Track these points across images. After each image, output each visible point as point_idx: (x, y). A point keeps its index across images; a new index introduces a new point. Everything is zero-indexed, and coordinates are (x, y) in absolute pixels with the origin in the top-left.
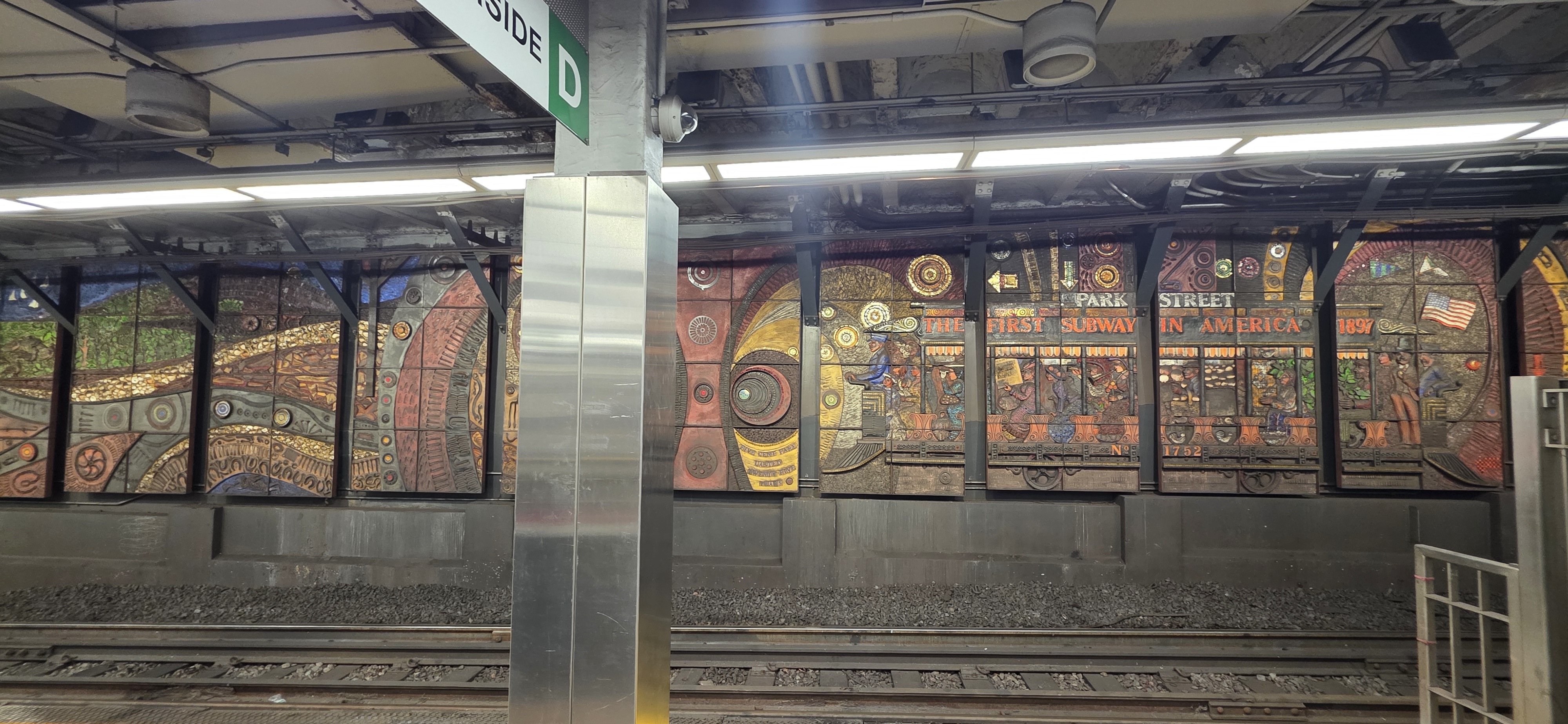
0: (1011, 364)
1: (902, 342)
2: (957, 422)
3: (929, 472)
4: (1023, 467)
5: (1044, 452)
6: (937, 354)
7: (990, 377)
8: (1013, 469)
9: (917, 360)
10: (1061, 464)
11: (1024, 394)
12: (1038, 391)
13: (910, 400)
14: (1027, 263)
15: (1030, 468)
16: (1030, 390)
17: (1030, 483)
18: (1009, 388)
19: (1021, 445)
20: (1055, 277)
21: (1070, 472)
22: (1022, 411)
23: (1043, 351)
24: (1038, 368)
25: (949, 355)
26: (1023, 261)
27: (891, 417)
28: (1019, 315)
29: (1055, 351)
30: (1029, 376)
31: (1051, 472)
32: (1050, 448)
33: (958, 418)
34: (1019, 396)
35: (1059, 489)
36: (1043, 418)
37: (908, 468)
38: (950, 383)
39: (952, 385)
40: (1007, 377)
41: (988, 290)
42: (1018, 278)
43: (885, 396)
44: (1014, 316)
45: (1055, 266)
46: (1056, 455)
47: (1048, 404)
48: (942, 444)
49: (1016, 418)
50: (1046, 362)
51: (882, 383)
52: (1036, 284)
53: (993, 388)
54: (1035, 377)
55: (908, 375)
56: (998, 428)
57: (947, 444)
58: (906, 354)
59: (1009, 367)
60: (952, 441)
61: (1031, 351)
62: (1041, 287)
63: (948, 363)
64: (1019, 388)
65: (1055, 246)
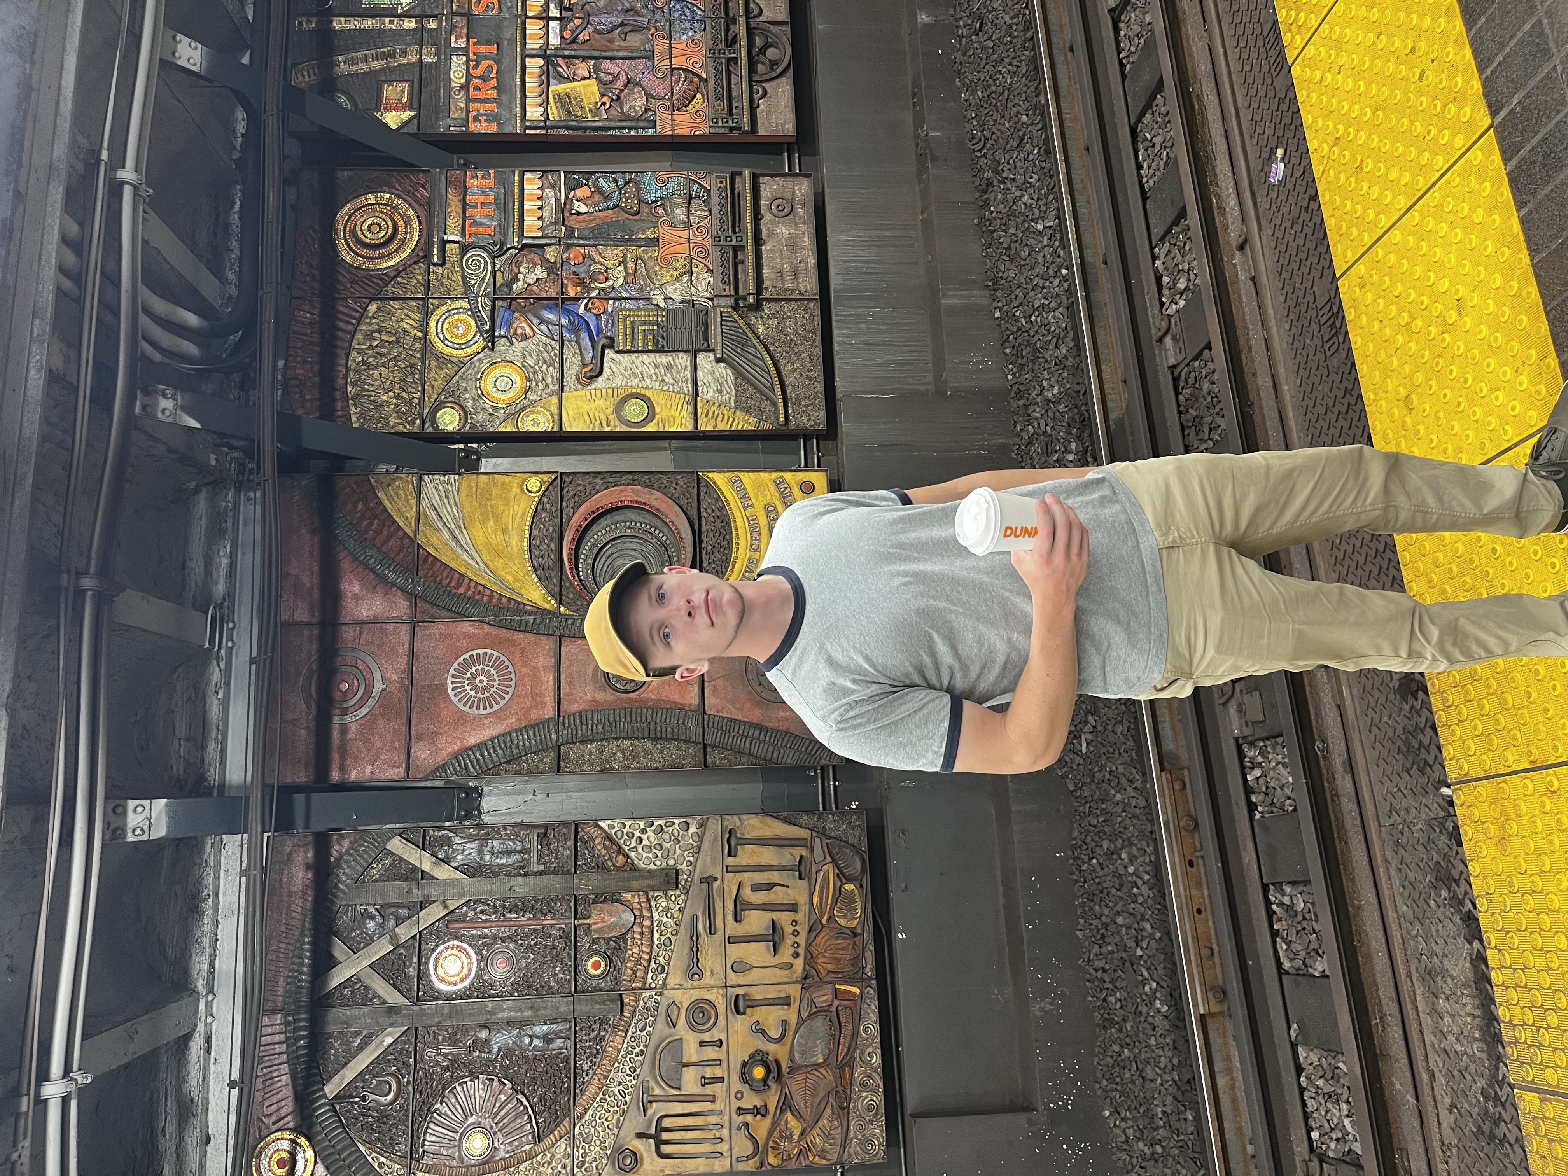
0: (559, 97)
1: (515, 279)
2: (672, 184)
3: (771, 234)
4: (751, 81)
5: (722, 46)
6: (540, 218)
7: (585, 129)
8: (756, 97)
9: (551, 253)
10: (742, 21)
13: (631, 265)
14: (362, 67)
15: (752, 70)
16: (607, 65)
17: (779, 70)
18: (605, 99)
19: (711, 81)
20: (389, 24)
21: (757, 11)
23: (534, 44)
24: (566, 53)
25: (540, 198)
26: (357, 74)
28: (463, 80)
29: (533, 28)
31: (758, 41)
32: (714, 38)
33: (666, 182)
34: (619, 84)
35: (787, 29)
36: (660, 46)
37: (766, 272)
38: (597, 197)
39: (601, 193)
40: (585, 103)
41: (413, 128)
42: (390, 82)
43: (625, 309)
44: (465, 87)
45: (368, 23)
46: (727, 30)
47: (635, 40)
48: (716, 210)
49: (660, 88)
50: (555, 41)
51: (598, 316)
52: (404, 53)
53: (607, 124)
55: (581, 270)
56: (681, 117)
57: (715, 200)
58: (540, 273)
59: (564, 101)
60: (708, 192)
61: (534, 65)
62: (409, 45)
63: (557, 200)
64: (604, 86)
65: (331, 22)
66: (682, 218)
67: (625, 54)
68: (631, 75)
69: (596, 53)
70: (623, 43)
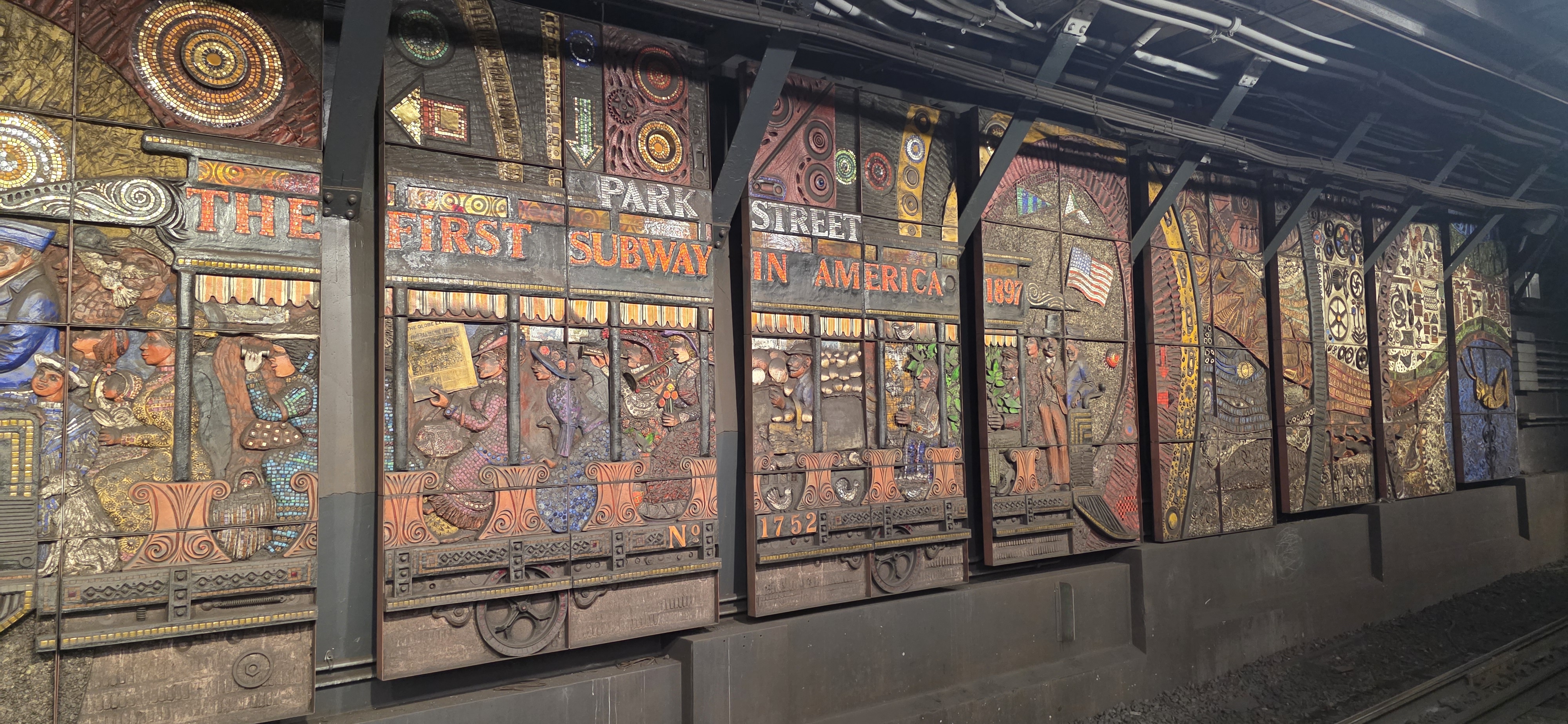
0: (448, 336)
2: (295, 499)
3: (200, 660)
4: (475, 604)
5: (528, 559)
6: (234, 301)
7: (393, 370)
8: (450, 614)
10: (566, 585)
11: (480, 414)
12: (514, 405)
13: (137, 439)
14: (488, 83)
15: (493, 604)
16: (496, 403)
17: (493, 643)
18: (444, 399)
19: (474, 548)
20: (552, 129)
21: (583, 601)
22: (475, 457)
23: (527, 306)
24: (514, 348)
25: (271, 302)
26: (478, 76)
27: (63, 497)
28: (469, 210)
29: (553, 308)
30: (493, 368)
31: (541, 608)
32: (541, 548)
33: (298, 488)
34: (470, 419)
35: (559, 647)
36: (527, 474)
37: (121, 660)
38: (274, 387)
39: (281, 393)
40: (439, 372)
41: (390, 134)
42: (467, 115)
43: (40, 429)
44: (458, 210)
45: (553, 103)
46: (553, 564)
47: (538, 439)
48: (243, 569)
49: (460, 476)
50: (534, 334)
51: (27, 384)
52: (511, 140)
53: (401, 401)
54: (507, 372)
55: (132, 360)
56: (413, 508)
57: (261, 566)
58: (123, 295)
59: (446, 344)
60: (280, 555)
61: (498, 306)
62: (523, 148)
63: (269, 328)
64: (469, 399)
65: (554, 56)
66: (229, 517)
67: (515, 427)
68: (484, 435)
69: (514, 388)
70: (533, 423)
